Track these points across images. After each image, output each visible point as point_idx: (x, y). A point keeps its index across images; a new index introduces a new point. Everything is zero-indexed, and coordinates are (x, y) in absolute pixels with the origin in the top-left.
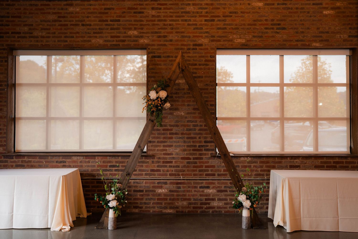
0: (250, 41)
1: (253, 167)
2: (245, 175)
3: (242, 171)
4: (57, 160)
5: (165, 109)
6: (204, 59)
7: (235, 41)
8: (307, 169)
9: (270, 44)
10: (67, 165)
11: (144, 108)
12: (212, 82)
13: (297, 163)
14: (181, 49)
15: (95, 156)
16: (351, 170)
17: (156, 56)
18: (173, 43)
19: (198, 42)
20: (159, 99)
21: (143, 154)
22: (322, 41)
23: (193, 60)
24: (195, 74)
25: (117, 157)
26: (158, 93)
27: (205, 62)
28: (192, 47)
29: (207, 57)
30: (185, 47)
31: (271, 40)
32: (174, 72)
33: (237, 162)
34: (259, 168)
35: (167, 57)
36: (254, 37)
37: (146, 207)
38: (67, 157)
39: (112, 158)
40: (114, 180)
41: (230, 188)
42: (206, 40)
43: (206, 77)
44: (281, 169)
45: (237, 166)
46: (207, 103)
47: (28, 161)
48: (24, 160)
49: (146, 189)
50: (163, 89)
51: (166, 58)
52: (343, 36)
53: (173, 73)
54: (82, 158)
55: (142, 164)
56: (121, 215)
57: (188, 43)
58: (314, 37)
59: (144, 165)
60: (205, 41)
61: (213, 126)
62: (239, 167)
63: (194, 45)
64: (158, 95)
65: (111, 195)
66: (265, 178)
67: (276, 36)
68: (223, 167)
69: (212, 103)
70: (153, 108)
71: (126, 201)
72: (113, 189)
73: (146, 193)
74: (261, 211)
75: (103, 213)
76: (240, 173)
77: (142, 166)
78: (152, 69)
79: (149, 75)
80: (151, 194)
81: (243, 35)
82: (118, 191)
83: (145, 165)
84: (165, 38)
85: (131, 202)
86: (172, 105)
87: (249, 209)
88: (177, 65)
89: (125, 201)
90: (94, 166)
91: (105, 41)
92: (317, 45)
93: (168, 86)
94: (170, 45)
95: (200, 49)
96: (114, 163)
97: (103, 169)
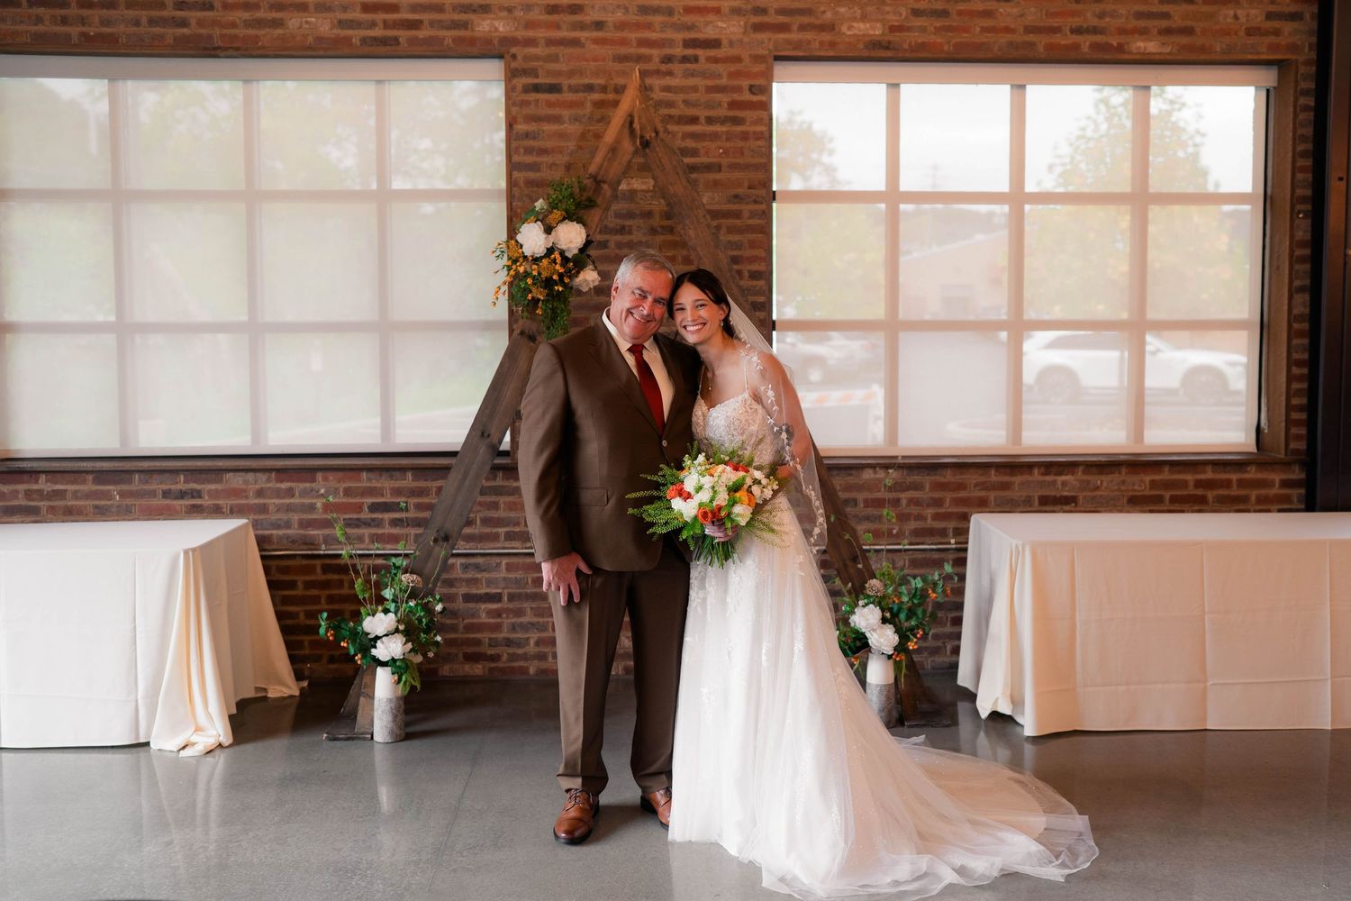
0: (900, 29)
1: (908, 505)
2: (877, 534)
3: (868, 518)
4: (165, 487)
5: (579, 293)
6: (724, 98)
7: (844, 29)
8: (1103, 509)
9: (977, 41)
10: (208, 507)
11: (499, 288)
12: (755, 189)
13: (1067, 488)
14: (639, 59)
15: (314, 470)
16: (1255, 511)
17: (541, 85)
18: (609, 35)
19: (701, 31)
20: (556, 255)
21: (498, 461)
22: (1168, 31)
23: (684, 101)
24: (692, 156)
25: (397, 474)
26: (553, 233)
27: (728, 109)
28: (679, 50)
29: (739, 89)
30: (655, 52)
31: (982, 28)
32: (614, 150)
33: (848, 488)
34: (928, 506)
35: (583, 92)
36: (916, 13)
37: (513, 657)
38: (203, 476)
39: (381, 476)
40: (394, 560)
42: (734, 25)
43: (733, 167)
44: (1008, 510)
45: (846, 502)
46: (736, 267)
47: (53, 491)
48: (35, 487)
49: (511, 591)
50: (570, 216)
51: (581, 94)
52: (1248, 15)
53: (609, 155)
54: (262, 477)
55: (493, 498)
56: (422, 688)
57: (663, 36)
58: (1139, 15)
59: (501, 502)
60: (731, 29)
62: (856, 505)
63: (689, 43)
64: (552, 238)
65: (380, 615)
66: (950, 543)
67: (997, 10)
69: (756, 267)
70: (534, 289)
71: (439, 638)
72: (388, 593)
73: (511, 606)
74: (932, 661)
75: (353, 684)
76: (860, 528)
77: (495, 506)
78: (527, 135)
79: (516, 158)
80: (532, 608)
81: (874, 7)
82: (407, 602)
83: (505, 503)
84: (576, 13)
85: (456, 639)
86: (604, 276)
87: (890, 657)
88: (625, 122)
89: (435, 635)
90: (312, 508)
91: (342, 24)
92: (1151, 47)
93: (591, 204)
94: (596, 41)
95: (709, 59)
96: (389, 494)
97: (344, 519)
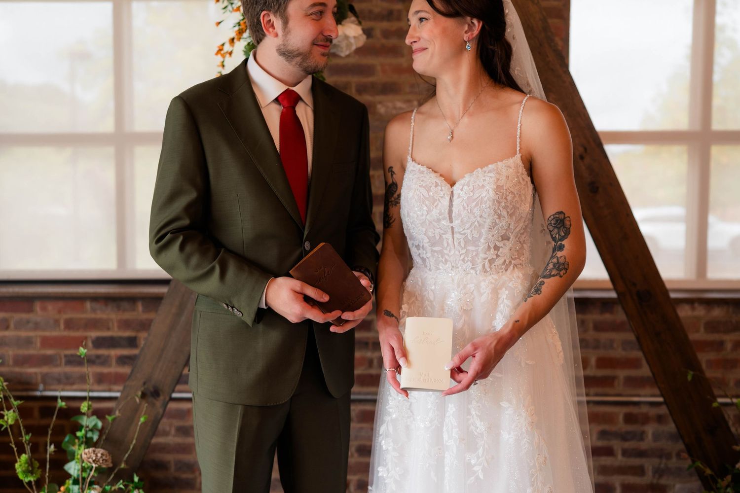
15: (29, 300)
25: (125, 304)
39: (107, 306)
41: (624, 437)
61: (586, 149)
68: (597, 347)
72: (71, 469)
86: (368, 32)
90: (28, 342)
96: (116, 329)
97: (66, 356)
